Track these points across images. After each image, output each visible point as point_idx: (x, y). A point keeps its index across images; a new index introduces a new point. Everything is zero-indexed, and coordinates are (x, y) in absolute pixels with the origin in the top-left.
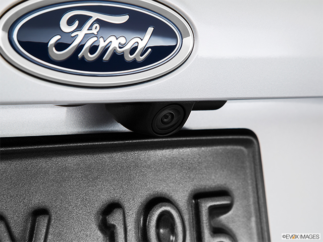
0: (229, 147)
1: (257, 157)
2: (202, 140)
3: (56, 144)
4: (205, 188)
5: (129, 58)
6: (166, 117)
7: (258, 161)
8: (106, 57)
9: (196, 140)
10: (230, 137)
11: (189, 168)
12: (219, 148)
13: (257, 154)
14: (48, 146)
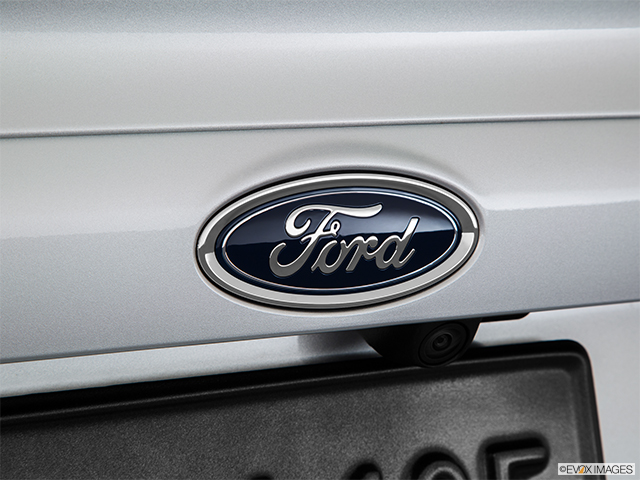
0: (541, 372)
1: (586, 384)
2: (499, 362)
3: (280, 381)
4: (504, 436)
5: (383, 264)
6: (440, 339)
7: (587, 390)
8: (350, 267)
9: (488, 363)
10: (543, 355)
11: (479, 407)
12: (527, 374)
13: (586, 379)
14: (268, 386)
